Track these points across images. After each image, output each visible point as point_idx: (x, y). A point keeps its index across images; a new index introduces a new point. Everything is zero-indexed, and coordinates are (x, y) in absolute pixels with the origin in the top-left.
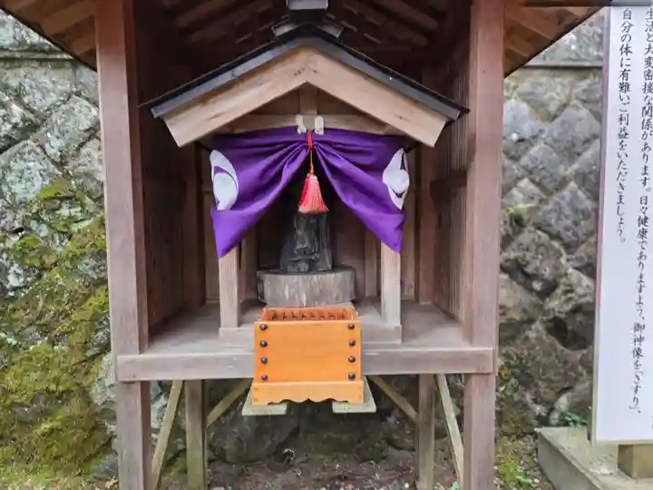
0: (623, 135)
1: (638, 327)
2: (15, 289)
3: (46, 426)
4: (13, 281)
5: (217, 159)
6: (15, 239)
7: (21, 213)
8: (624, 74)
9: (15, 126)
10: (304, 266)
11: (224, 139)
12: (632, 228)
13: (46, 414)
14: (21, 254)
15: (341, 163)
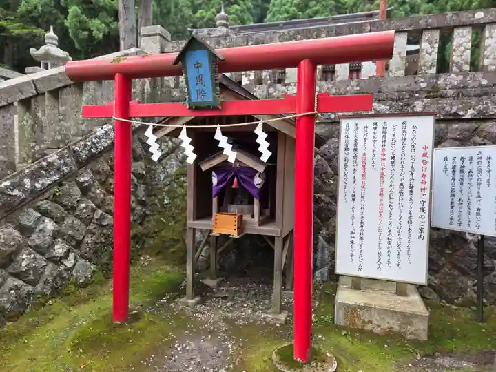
0: (346, 165)
1: (352, 233)
2: (167, 204)
3: (172, 250)
4: (166, 202)
5: (213, 173)
6: (167, 187)
7: (169, 179)
8: (347, 145)
9: (169, 149)
10: (239, 203)
11: (216, 168)
12: (350, 198)
13: (173, 246)
14: (168, 192)
15: (242, 175)
